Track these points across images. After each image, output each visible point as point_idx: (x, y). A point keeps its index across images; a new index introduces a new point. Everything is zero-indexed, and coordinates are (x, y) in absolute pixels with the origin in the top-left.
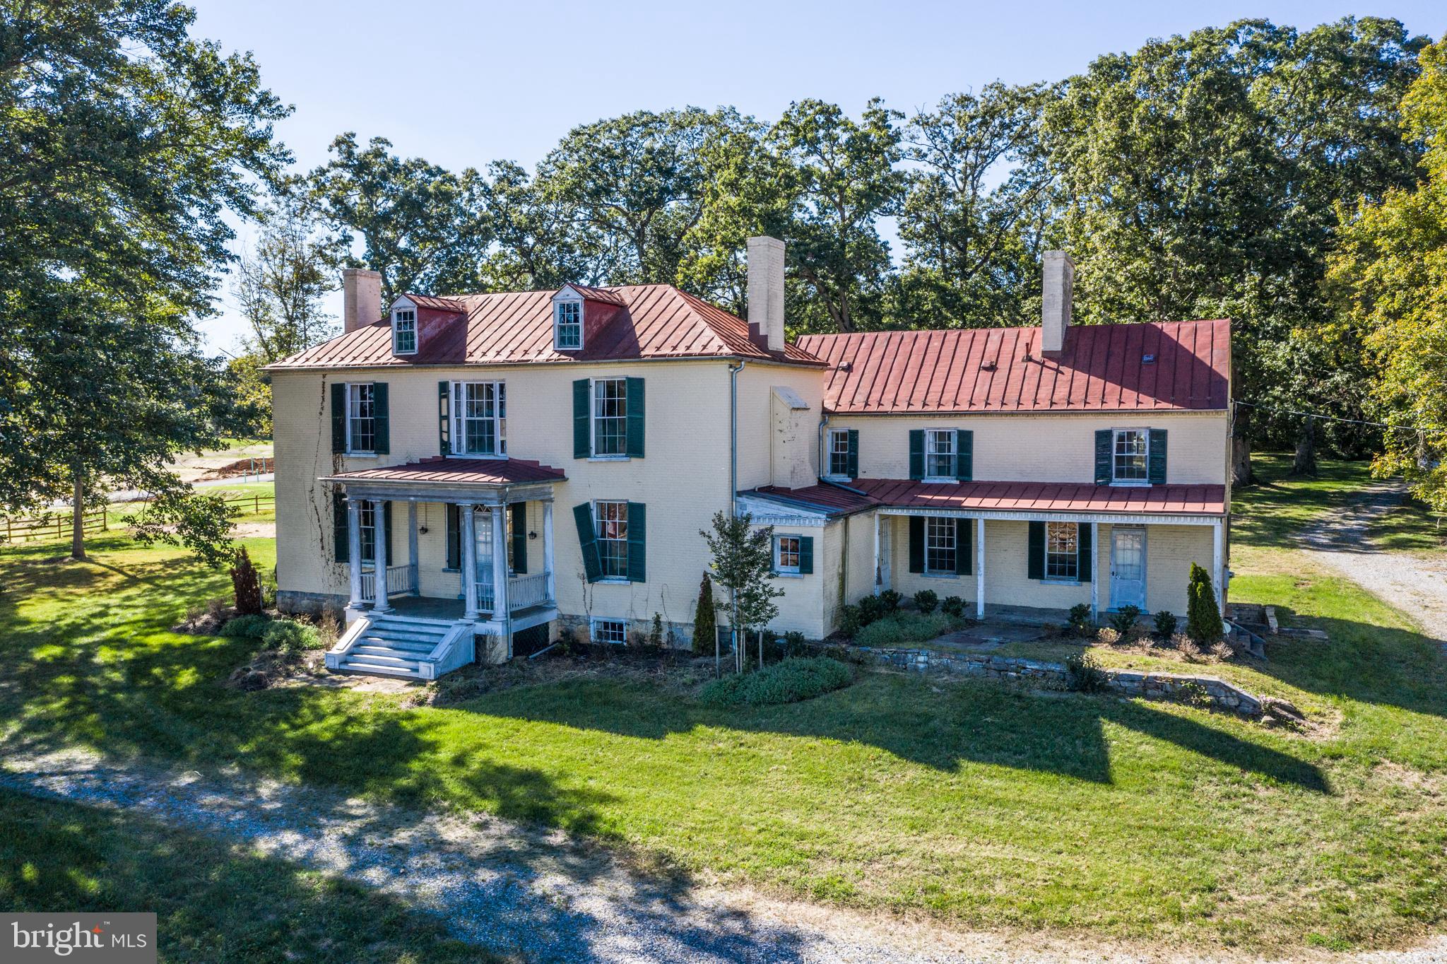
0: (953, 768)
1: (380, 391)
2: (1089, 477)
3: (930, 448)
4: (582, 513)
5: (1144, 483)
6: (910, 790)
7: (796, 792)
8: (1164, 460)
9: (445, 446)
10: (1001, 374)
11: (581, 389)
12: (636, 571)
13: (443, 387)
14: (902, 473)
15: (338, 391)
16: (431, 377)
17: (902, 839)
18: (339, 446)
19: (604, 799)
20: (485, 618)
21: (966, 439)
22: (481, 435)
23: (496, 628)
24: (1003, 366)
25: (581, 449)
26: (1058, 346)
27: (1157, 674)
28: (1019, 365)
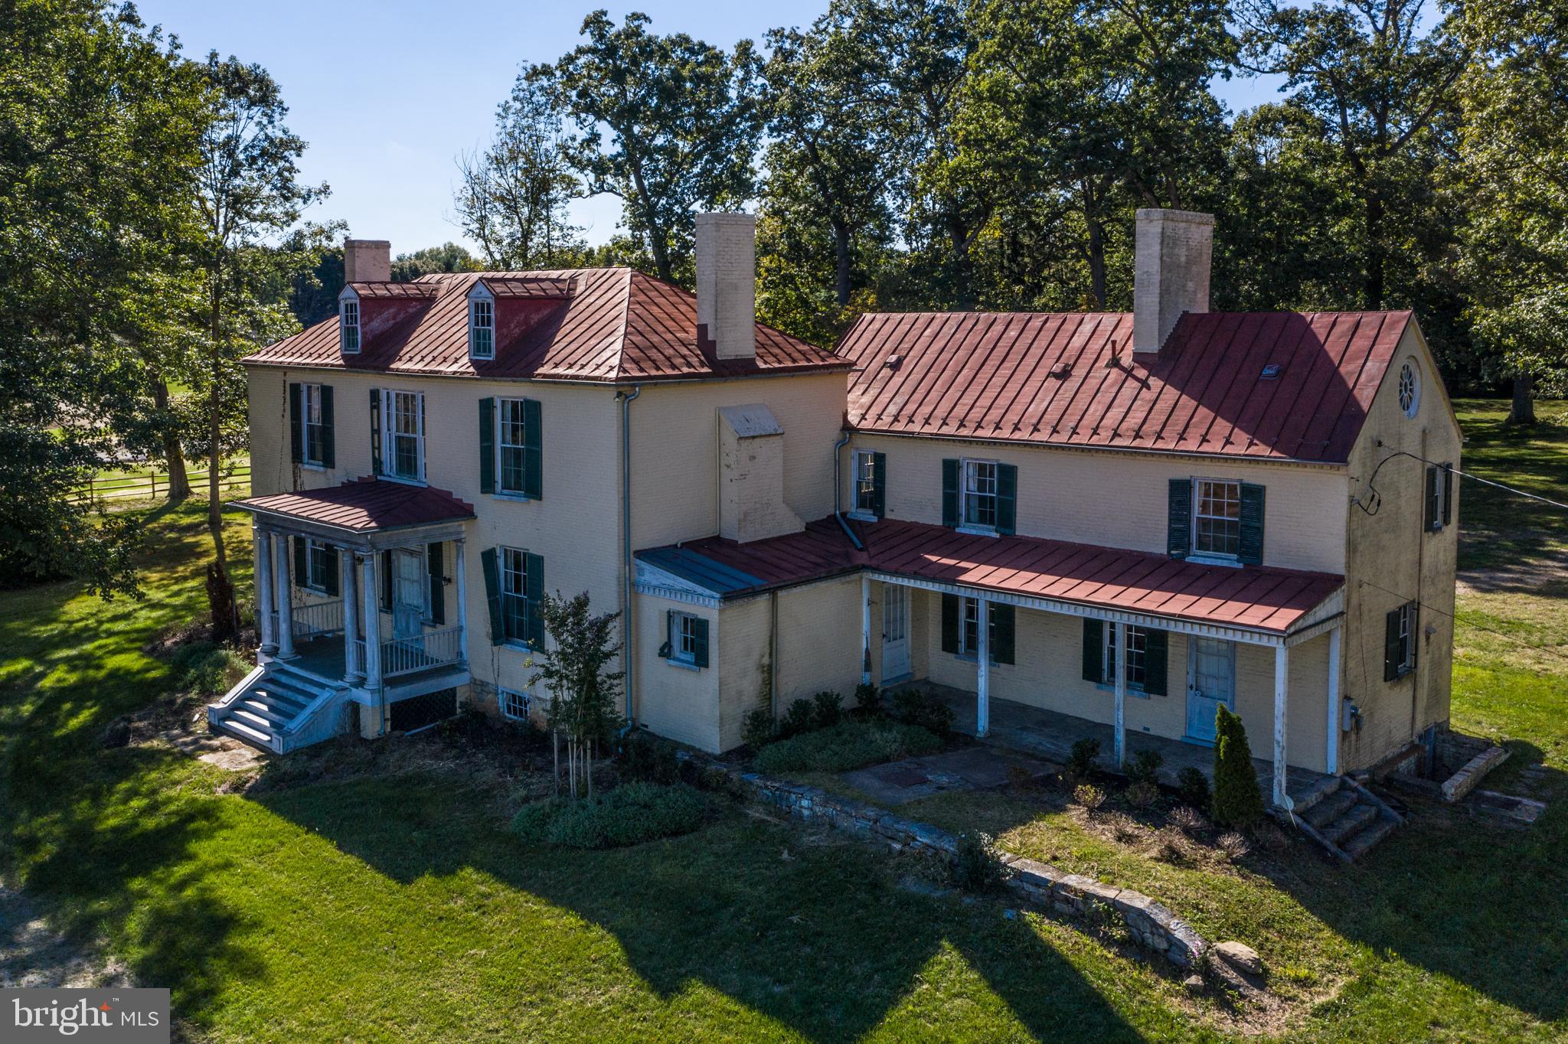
1: (329, 396)
2: (1158, 545)
3: (968, 483)
4: (489, 557)
5: (1232, 561)
8: (1260, 531)
9: (377, 463)
10: (1072, 384)
11: (486, 406)
13: (375, 395)
14: (934, 517)
15: (296, 392)
18: (297, 453)
20: (360, 683)
21: (1008, 473)
22: (407, 454)
23: (366, 696)
24: (1079, 372)
25: (487, 485)
26: (1153, 346)
27: (1072, 880)
28: (1100, 372)
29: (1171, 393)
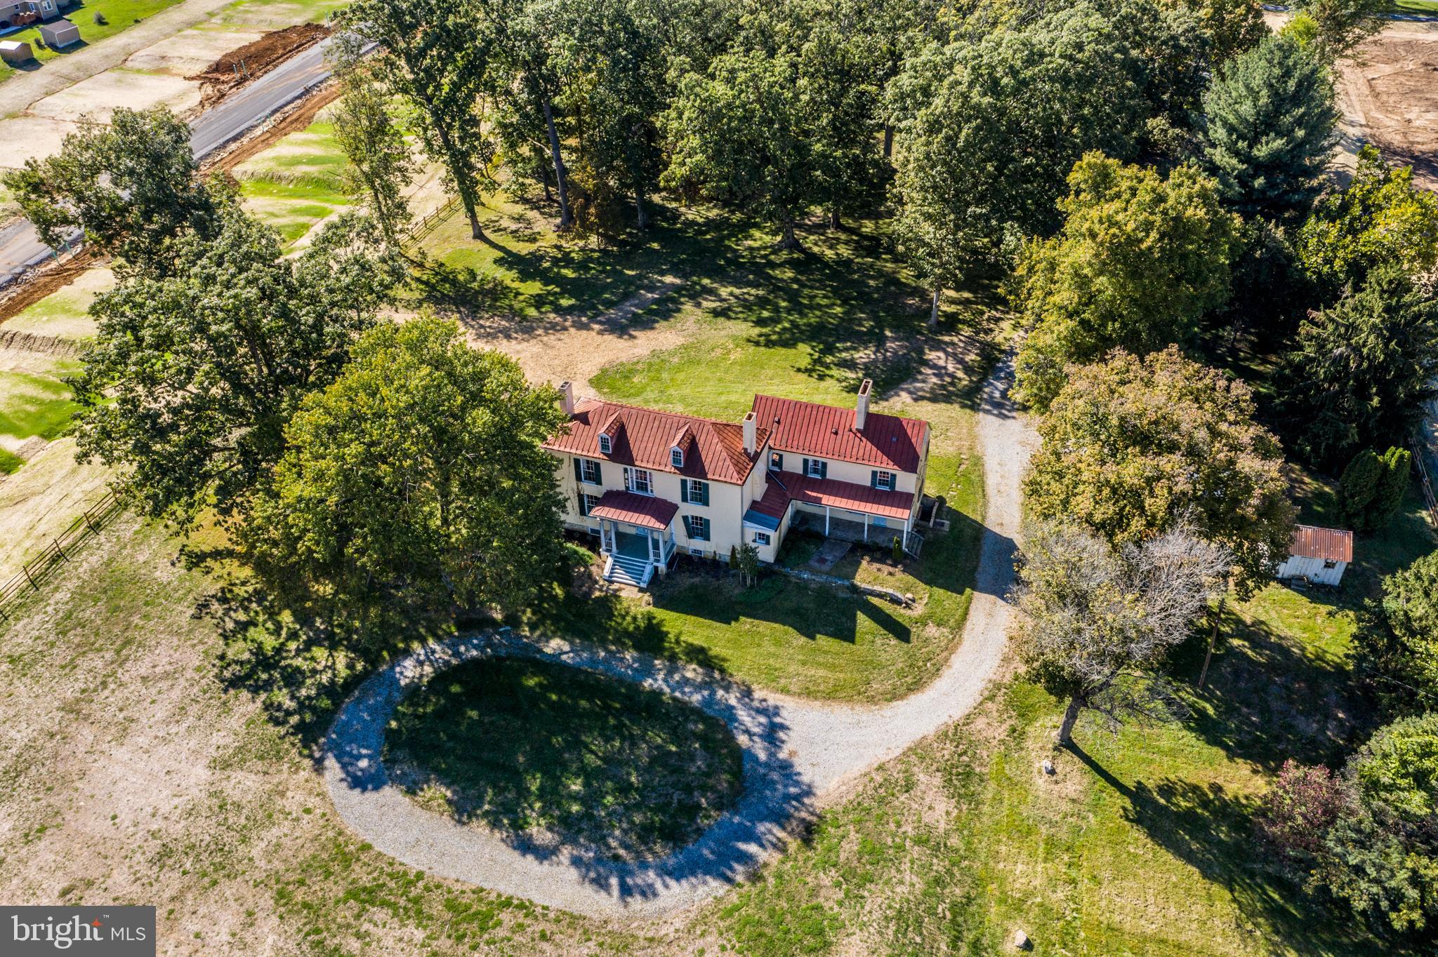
0: (813, 638)
1: (597, 466)
2: (868, 483)
3: (810, 463)
4: (685, 518)
5: (887, 489)
6: (802, 647)
7: (772, 649)
8: (894, 486)
9: (627, 488)
10: (839, 437)
11: (684, 483)
12: (707, 537)
13: (626, 470)
14: (800, 471)
15: (577, 462)
16: (619, 468)
17: (800, 670)
18: (578, 478)
19: (724, 660)
20: (658, 561)
21: (824, 465)
22: (642, 486)
23: (662, 566)
24: (840, 432)
25: (684, 499)
26: (861, 427)
27: (875, 588)
28: (847, 433)
29: (869, 444)
